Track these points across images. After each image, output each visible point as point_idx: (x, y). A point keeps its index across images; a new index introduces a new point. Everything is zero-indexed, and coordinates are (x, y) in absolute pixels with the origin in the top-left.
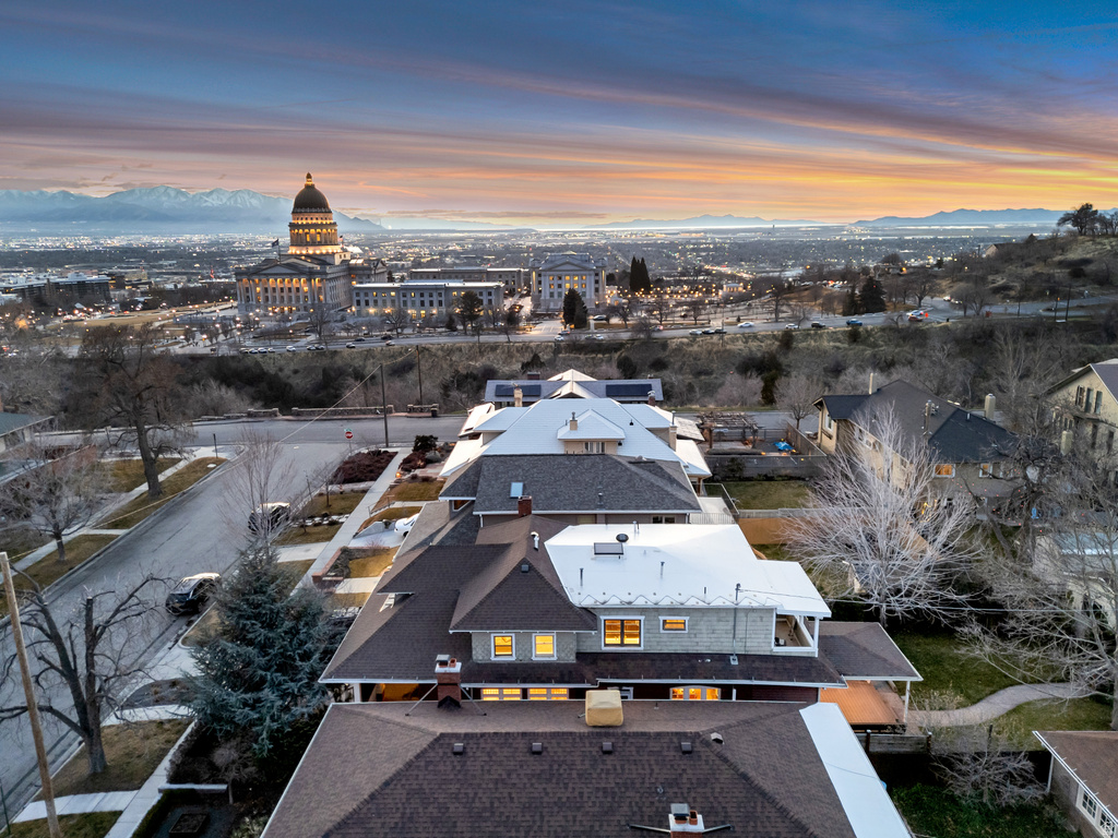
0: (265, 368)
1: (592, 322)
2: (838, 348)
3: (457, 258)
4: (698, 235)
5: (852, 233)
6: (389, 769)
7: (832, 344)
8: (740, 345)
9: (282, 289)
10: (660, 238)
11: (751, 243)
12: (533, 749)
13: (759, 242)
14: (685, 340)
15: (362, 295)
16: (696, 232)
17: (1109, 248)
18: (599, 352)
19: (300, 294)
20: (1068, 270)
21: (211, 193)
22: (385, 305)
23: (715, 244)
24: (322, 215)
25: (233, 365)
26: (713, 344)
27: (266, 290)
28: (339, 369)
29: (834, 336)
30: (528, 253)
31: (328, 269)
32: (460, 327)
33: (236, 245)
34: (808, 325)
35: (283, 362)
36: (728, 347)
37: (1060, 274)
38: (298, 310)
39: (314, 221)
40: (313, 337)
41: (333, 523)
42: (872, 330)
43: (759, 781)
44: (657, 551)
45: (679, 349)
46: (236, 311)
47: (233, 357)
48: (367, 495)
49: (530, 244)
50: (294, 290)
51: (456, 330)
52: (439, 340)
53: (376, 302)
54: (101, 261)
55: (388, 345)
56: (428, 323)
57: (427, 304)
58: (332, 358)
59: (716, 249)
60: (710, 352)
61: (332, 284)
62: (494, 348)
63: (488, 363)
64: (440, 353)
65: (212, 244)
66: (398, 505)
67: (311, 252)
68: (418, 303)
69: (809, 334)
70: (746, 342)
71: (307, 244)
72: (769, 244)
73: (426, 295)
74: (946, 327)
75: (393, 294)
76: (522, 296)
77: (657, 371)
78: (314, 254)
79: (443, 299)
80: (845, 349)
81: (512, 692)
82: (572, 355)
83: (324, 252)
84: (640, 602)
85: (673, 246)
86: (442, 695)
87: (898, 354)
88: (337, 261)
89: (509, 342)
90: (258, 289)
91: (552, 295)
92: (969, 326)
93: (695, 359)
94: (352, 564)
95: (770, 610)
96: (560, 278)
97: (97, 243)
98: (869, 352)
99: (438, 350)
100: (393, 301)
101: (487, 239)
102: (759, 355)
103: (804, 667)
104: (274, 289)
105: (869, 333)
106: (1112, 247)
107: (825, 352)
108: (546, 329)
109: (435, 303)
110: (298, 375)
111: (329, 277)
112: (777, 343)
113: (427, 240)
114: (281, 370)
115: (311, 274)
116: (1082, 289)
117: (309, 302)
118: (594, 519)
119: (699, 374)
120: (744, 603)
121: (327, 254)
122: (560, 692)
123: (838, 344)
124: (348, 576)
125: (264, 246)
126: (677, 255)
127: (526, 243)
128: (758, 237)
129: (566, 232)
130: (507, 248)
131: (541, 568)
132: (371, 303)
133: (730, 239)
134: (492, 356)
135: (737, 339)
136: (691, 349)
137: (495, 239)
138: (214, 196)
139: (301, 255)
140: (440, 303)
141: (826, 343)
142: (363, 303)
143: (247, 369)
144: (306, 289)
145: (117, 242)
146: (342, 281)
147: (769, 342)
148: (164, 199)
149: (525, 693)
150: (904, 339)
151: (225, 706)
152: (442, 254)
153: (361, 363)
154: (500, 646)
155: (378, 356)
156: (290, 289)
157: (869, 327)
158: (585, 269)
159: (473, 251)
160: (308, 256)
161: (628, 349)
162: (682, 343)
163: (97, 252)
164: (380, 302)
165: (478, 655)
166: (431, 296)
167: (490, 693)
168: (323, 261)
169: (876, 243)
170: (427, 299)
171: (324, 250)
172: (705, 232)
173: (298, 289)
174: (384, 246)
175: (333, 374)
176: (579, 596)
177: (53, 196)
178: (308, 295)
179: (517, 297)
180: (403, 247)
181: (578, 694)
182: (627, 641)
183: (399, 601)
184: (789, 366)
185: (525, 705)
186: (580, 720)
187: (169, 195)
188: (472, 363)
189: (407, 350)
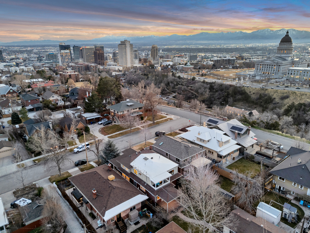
0: (246, 91)
9: (267, 67)
15: (290, 71)
19: (273, 69)
21: (281, 30)
22: (297, 75)
24: (289, 45)
25: (239, 89)
27: (263, 67)
35: (252, 90)
47: (240, 87)
58: (265, 91)
61: (284, 66)
64: (299, 95)
75: (301, 72)
84: (137, 168)
88: (290, 59)
90: (261, 67)
100: (300, 74)
103: (153, 191)
104: (265, 67)
110: (254, 94)
111: (283, 64)
114: (250, 92)
131: (132, 157)
132: (293, 74)
142: (290, 74)
143: (242, 91)
146: (289, 66)
153: (273, 94)
154: (123, 166)
155: (279, 92)
156: (270, 68)
165: (121, 166)
176: (133, 163)
177: (238, 33)
178: (275, 69)
182: (136, 174)
188: (307, 100)
189: (288, 92)
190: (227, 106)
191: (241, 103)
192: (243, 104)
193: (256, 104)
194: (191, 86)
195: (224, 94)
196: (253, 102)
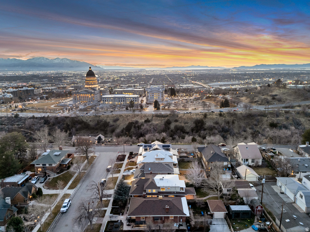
0: (83, 120)
1: (161, 108)
2: (217, 118)
3: (124, 78)
4: (190, 72)
5: (232, 71)
6: (140, 203)
7: (216, 116)
8: (195, 116)
9: (84, 97)
10: (180, 72)
11: (205, 74)
12: (154, 201)
13: (207, 74)
14: (182, 115)
15: (104, 99)
16: (190, 70)
17: (282, 92)
18: (162, 117)
19: (89, 98)
20: (272, 97)
22: (110, 101)
23: (195, 74)
24: (93, 77)
25: (76, 119)
26: (189, 116)
27: (80, 97)
28: (101, 120)
29: (216, 115)
30: (144, 77)
31: (96, 92)
32: (129, 109)
33: (63, 74)
34: (210, 111)
35: (87, 118)
36: (192, 117)
37: (269, 98)
38: (88, 102)
39: (91, 79)
40: (93, 111)
41: (119, 170)
42: (225, 113)
43: (175, 204)
44: (167, 179)
45: (181, 117)
46: (72, 102)
47: (75, 117)
48: (123, 164)
49: (144, 74)
50: (87, 97)
51: (128, 110)
52: (124, 112)
53: (108, 100)
54: (27, 79)
55: (112, 114)
56: (121, 107)
57: (120, 101)
58: (99, 117)
59: (195, 76)
60: (188, 118)
61: (97, 95)
62: (138, 116)
63: (137, 119)
64: (125, 116)
65: (57, 74)
66: (129, 167)
67: (91, 87)
68: (118, 101)
69: (210, 114)
70: (196, 116)
71: (90, 85)
72: (209, 75)
73: (120, 99)
74: (241, 113)
75: (112, 98)
76: (143, 97)
77: (176, 122)
78: (92, 87)
79: (124, 100)
80: (219, 118)
81: (150, 196)
82: (156, 118)
83: (94, 87)
84: (165, 186)
85: (183, 75)
86: (144, 196)
87: (230, 119)
88: (97, 89)
89: (141, 114)
90: (78, 97)
91: (151, 98)
92: (246, 113)
93: (184, 120)
94: (125, 178)
95: (179, 187)
96: (153, 94)
97: (24, 73)
98: (224, 119)
99: (124, 116)
100: (112, 100)
101: (132, 72)
102: (199, 119)
103: (183, 193)
104: (82, 97)
105: (224, 114)
106: (283, 91)
107: (214, 118)
108: (150, 109)
109: (122, 101)
110: (91, 122)
112: (203, 116)
113: (116, 73)
114: (87, 120)
115: (91, 93)
116: (274, 102)
117: (91, 100)
118: (160, 174)
119: (185, 123)
120: (176, 186)
121: (95, 87)
122: (156, 196)
123: (217, 117)
124: (125, 180)
125: (71, 74)
126: (184, 78)
127: (143, 74)
128: (206, 72)
129: (154, 70)
130: (138, 76)
131: (154, 182)
132: (106, 101)
133: (199, 73)
134: (137, 117)
135: (194, 115)
136: (183, 117)
137: (134, 72)
138: (57, 60)
139: (88, 87)
140: (124, 101)
141: (214, 116)
142: (104, 101)
143: (79, 120)
144: (90, 97)
145: (30, 73)
146: (99, 94)
147: (201, 116)
148: (43, 60)
149: (152, 196)
150: (232, 116)
151: (119, 198)
152: (120, 77)
153: (106, 119)
154: (149, 191)
155: (110, 117)
156: (86, 97)
157: (224, 112)
158: (159, 92)
159: (129, 76)
160: (90, 88)
161: (169, 117)
162: (181, 116)
163: (25, 76)
164: (109, 101)
165: (147, 192)
166: (121, 99)
167: (148, 196)
168: (94, 89)
169: (238, 74)
170: (120, 100)
171: (94, 86)
172: (192, 70)
173: (88, 97)
174: (104, 75)
175: (99, 121)
176: (158, 185)
177: (12, 59)
178: (91, 98)
179: (142, 97)
180: (109, 75)
181: (158, 196)
182: (164, 190)
183: (137, 185)
184: (206, 122)
185: (152, 197)
186: (158, 199)
187: (44, 60)
188: (133, 119)
189: (117, 116)
190: (73, 136)
191: (83, 131)
192: (85, 132)
193: (97, 129)
194: (17, 124)
195: (62, 126)
196: (93, 128)
